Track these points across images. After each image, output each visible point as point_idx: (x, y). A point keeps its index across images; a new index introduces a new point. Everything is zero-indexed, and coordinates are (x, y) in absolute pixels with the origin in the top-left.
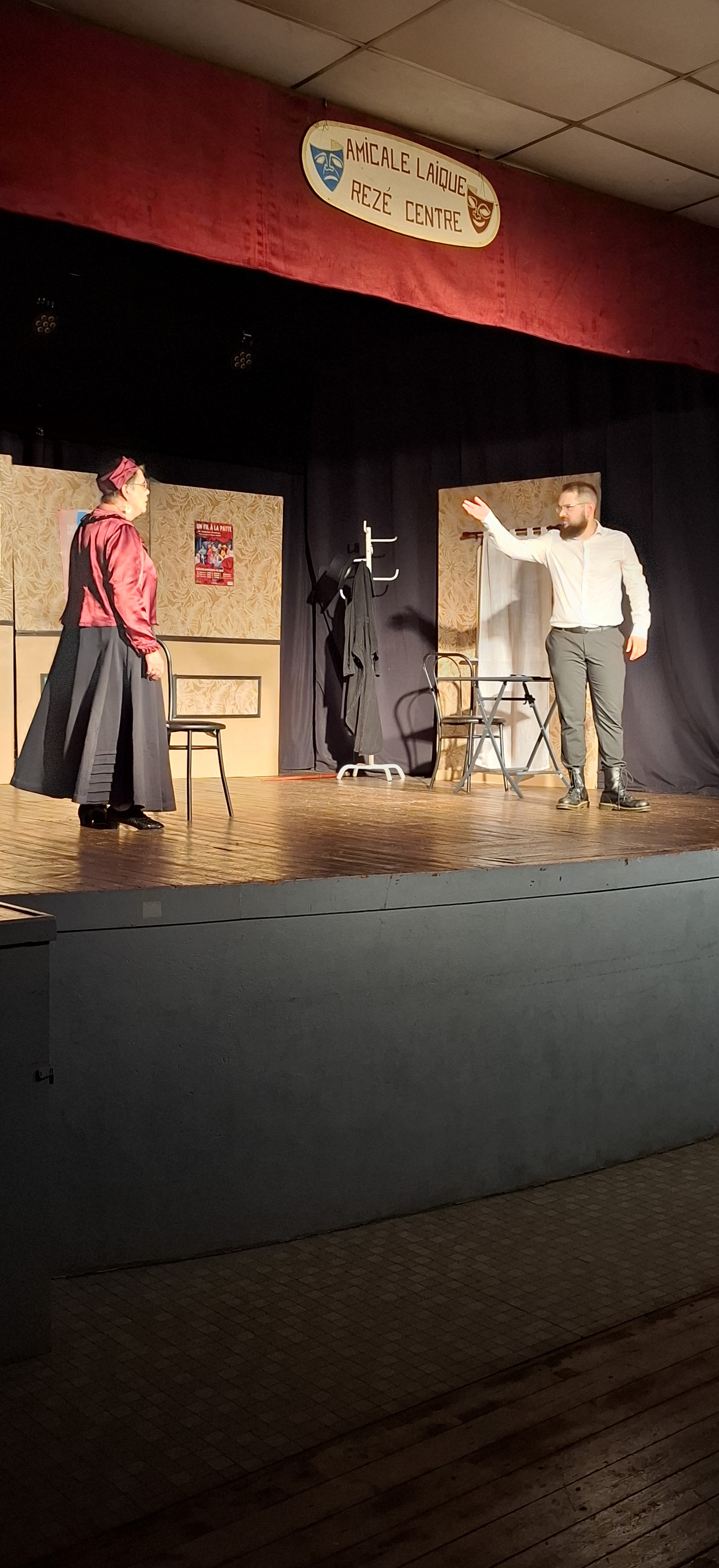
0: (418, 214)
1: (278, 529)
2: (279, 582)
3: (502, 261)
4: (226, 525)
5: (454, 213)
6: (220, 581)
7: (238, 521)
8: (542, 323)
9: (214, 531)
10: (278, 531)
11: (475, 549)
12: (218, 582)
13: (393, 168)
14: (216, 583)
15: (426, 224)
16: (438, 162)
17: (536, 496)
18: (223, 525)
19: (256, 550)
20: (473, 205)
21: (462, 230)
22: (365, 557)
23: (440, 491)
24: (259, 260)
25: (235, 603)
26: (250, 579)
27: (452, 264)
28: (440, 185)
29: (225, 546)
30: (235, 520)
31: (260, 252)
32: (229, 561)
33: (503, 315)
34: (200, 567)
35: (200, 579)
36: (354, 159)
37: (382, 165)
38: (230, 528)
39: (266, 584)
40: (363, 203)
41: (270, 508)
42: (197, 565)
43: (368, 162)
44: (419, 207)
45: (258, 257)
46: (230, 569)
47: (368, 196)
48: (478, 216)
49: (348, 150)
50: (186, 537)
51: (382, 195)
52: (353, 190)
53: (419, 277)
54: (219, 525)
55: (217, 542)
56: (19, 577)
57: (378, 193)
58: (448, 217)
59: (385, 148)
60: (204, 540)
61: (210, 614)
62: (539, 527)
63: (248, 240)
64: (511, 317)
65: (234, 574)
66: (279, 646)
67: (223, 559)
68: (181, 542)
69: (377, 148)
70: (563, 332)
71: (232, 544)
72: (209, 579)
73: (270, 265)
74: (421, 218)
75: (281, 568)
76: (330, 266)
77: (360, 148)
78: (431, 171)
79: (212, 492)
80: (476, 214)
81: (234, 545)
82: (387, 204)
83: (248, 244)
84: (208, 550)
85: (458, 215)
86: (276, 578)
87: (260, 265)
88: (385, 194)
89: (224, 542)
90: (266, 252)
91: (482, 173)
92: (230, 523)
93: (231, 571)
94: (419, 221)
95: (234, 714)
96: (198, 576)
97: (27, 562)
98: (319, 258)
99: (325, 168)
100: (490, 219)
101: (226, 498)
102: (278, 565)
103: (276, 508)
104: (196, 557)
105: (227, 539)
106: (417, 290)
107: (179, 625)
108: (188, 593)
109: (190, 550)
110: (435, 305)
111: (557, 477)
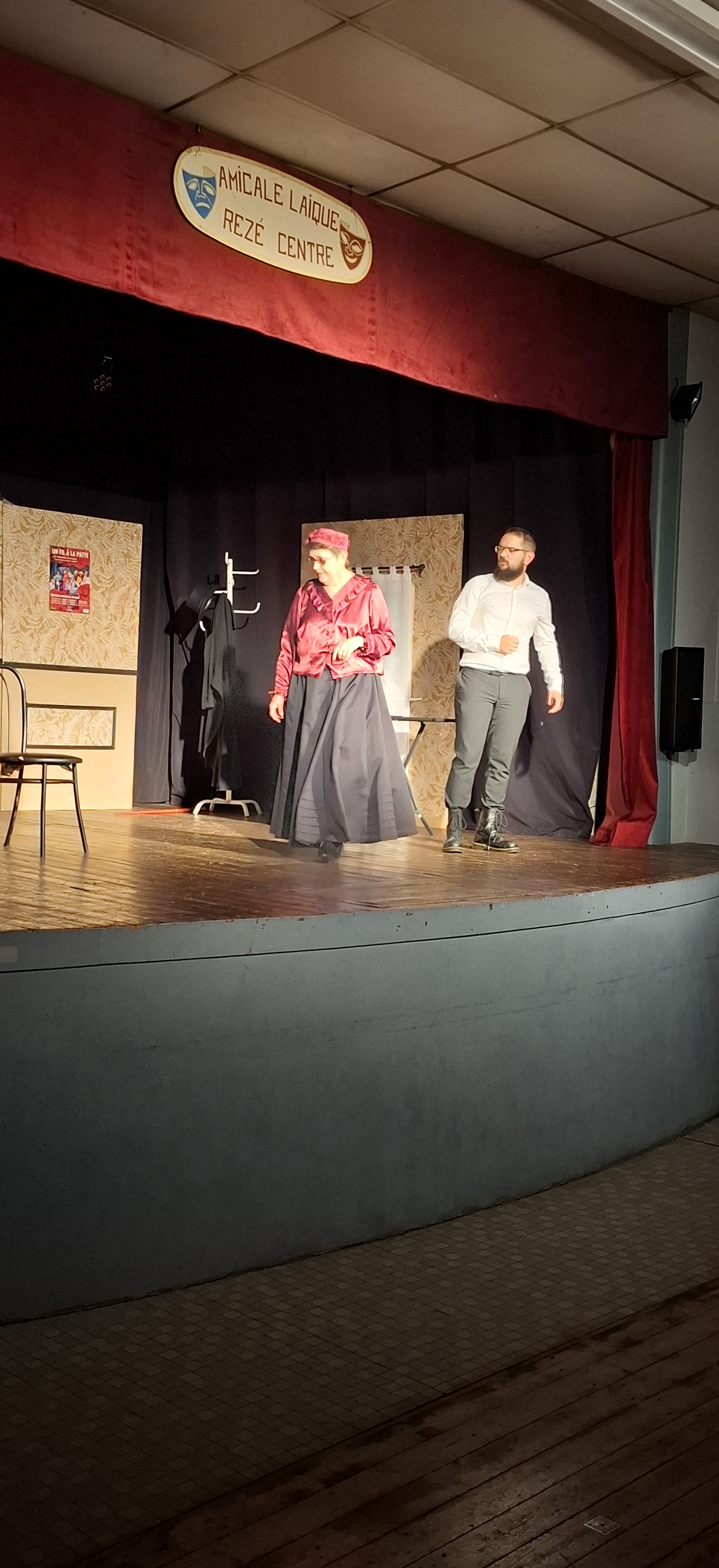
0: (290, 247)
1: (137, 557)
2: (136, 611)
3: (373, 299)
4: (83, 551)
5: (327, 247)
6: (76, 608)
7: (95, 547)
8: (411, 363)
9: (70, 557)
10: (136, 559)
12: (73, 609)
13: (266, 199)
14: (71, 610)
15: (299, 258)
16: (311, 196)
17: (400, 535)
18: (78, 550)
19: (113, 577)
20: (345, 241)
21: (334, 266)
22: (226, 589)
23: (303, 526)
24: (128, 284)
25: (90, 632)
26: (106, 608)
27: (323, 299)
28: (313, 219)
29: (81, 573)
30: (92, 545)
31: (129, 277)
32: (86, 588)
33: (373, 353)
34: (55, 593)
35: (54, 605)
36: (227, 187)
37: (255, 195)
38: (87, 554)
39: (123, 613)
40: (235, 233)
41: (129, 535)
42: (52, 592)
43: (241, 191)
44: (291, 240)
45: (127, 281)
46: (86, 596)
47: (240, 225)
48: (350, 253)
49: (221, 178)
50: (40, 561)
51: (255, 225)
52: (226, 219)
53: (291, 310)
54: (76, 550)
55: (72, 568)
57: (251, 223)
58: (320, 252)
59: (258, 178)
60: (59, 565)
61: (64, 642)
62: (402, 566)
63: (117, 263)
64: (381, 355)
65: (90, 602)
66: (135, 677)
67: (79, 586)
68: (35, 567)
69: (250, 178)
70: (432, 373)
71: (88, 571)
72: (64, 606)
73: (139, 291)
74: (294, 251)
75: (139, 597)
76: (200, 295)
77: (233, 176)
78: (304, 204)
79: (69, 516)
80: (348, 250)
81: (90, 572)
82: (259, 235)
83: (117, 268)
84: (63, 576)
85: (330, 250)
86: (133, 607)
87: (129, 289)
88: (257, 225)
89: (80, 568)
90: (135, 277)
91: (355, 209)
92: (87, 549)
93: (87, 598)
94: (291, 254)
95: (87, 745)
96: (52, 603)
98: (189, 286)
99: (197, 194)
100: (361, 256)
101: (82, 523)
102: (136, 593)
103: (135, 535)
104: (51, 583)
105: (83, 565)
106: (288, 324)
107: (32, 652)
108: (41, 619)
109: (45, 575)
110: (306, 340)
111: (420, 517)
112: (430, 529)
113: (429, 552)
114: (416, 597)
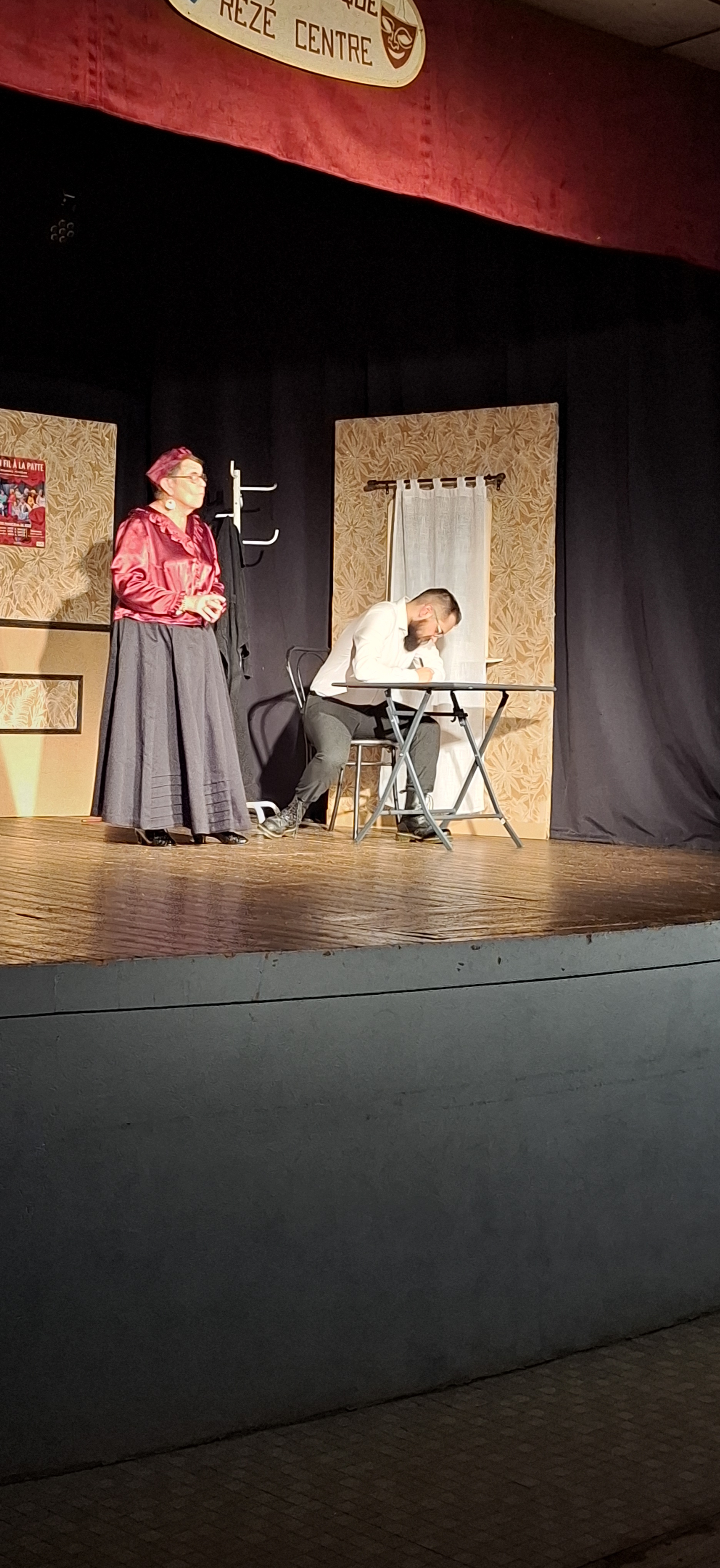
0: (312, 38)
1: (109, 469)
3: (428, 108)
4: (36, 462)
5: (363, 38)
6: (27, 540)
7: (52, 457)
8: (481, 195)
9: (18, 470)
10: (107, 472)
11: (385, 504)
12: (23, 542)
14: (20, 543)
15: (324, 53)
17: (471, 433)
18: (29, 460)
19: (77, 498)
20: (389, 29)
21: (373, 64)
22: (232, 512)
23: (337, 422)
24: (91, 95)
25: (46, 572)
26: (68, 539)
27: (359, 109)
30: (49, 454)
31: (92, 84)
32: (40, 512)
33: (427, 182)
38: (42, 465)
41: (98, 439)
44: (314, 29)
45: (91, 90)
46: (41, 524)
47: (243, 10)
48: (395, 45)
51: (263, 10)
52: (223, 2)
53: (314, 126)
54: (26, 461)
57: (258, 8)
58: (354, 44)
61: (11, 586)
62: (472, 475)
63: (76, 66)
64: (439, 185)
65: (47, 531)
70: (509, 209)
71: (43, 489)
72: (10, 537)
73: (106, 102)
74: (317, 44)
76: (189, 106)
79: (17, 415)
80: (393, 42)
81: (46, 490)
82: (269, 23)
83: (75, 72)
85: (368, 42)
86: (106, 538)
87: (93, 101)
88: (267, 9)
89: (32, 485)
90: (101, 85)
92: (41, 459)
93: (41, 527)
94: (313, 48)
95: (44, 728)
98: (173, 95)
101: (34, 424)
102: (108, 519)
103: (107, 439)
105: (36, 481)
106: (310, 145)
110: (336, 166)
111: (498, 408)
112: (512, 424)
113: (511, 455)
114: (493, 518)
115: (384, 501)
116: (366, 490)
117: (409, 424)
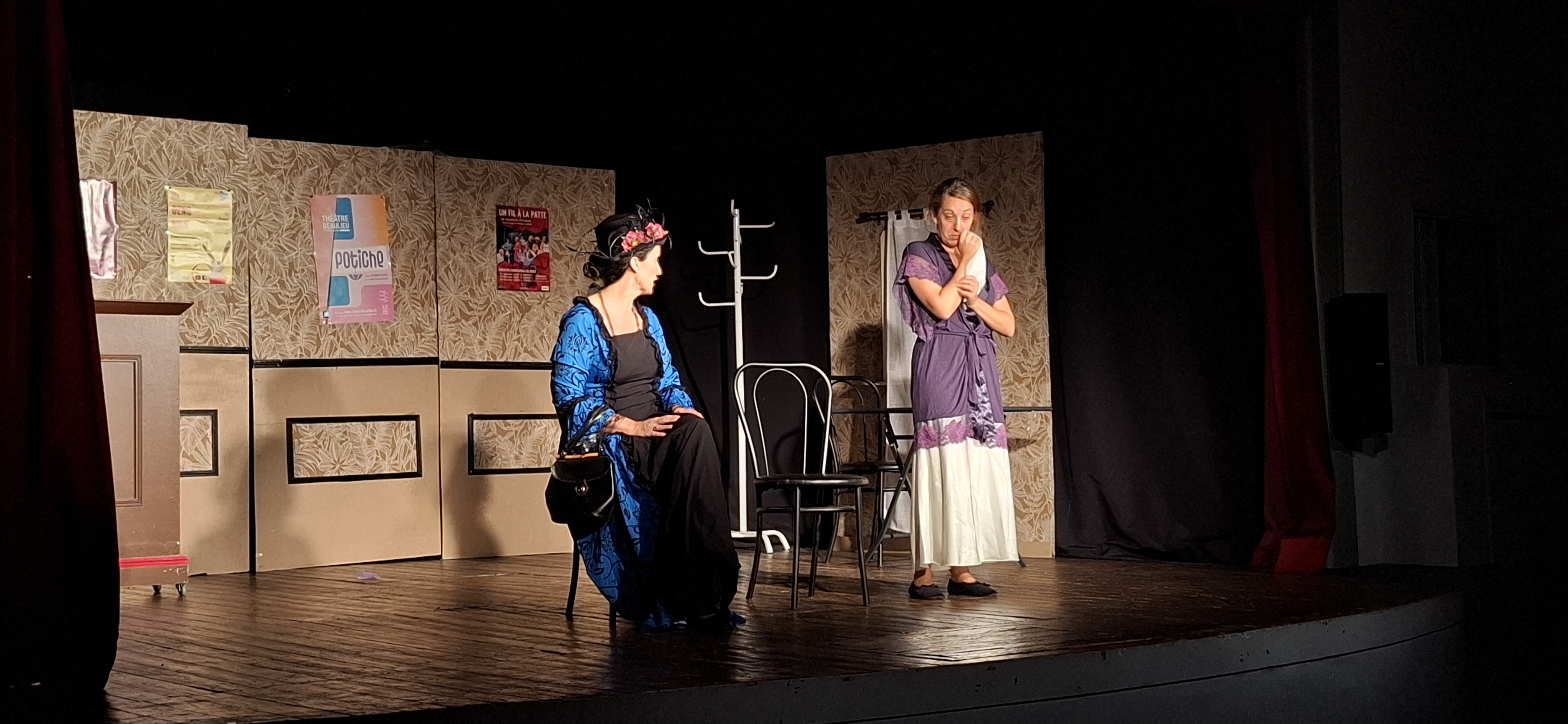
4: (540, 210)
9: (522, 218)
12: (528, 287)
17: (958, 163)
18: (532, 209)
19: (579, 242)
22: (731, 249)
23: (828, 159)
25: (552, 315)
26: (572, 282)
30: (552, 201)
34: (504, 267)
35: (503, 283)
38: (545, 213)
41: (598, 185)
42: (500, 265)
50: (484, 226)
54: (529, 210)
55: (526, 234)
56: (257, 288)
60: (511, 230)
61: (518, 330)
68: (477, 234)
72: (516, 282)
79: (519, 166)
84: (514, 243)
92: (544, 207)
96: (501, 279)
97: (268, 266)
101: (538, 175)
103: (606, 185)
104: (499, 255)
105: (540, 228)
107: (476, 346)
108: (488, 302)
109: (491, 244)
111: (984, 139)
112: (998, 153)
113: (999, 183)
115: (875, 232)
116: (858, 222)
117: (897, 156)
